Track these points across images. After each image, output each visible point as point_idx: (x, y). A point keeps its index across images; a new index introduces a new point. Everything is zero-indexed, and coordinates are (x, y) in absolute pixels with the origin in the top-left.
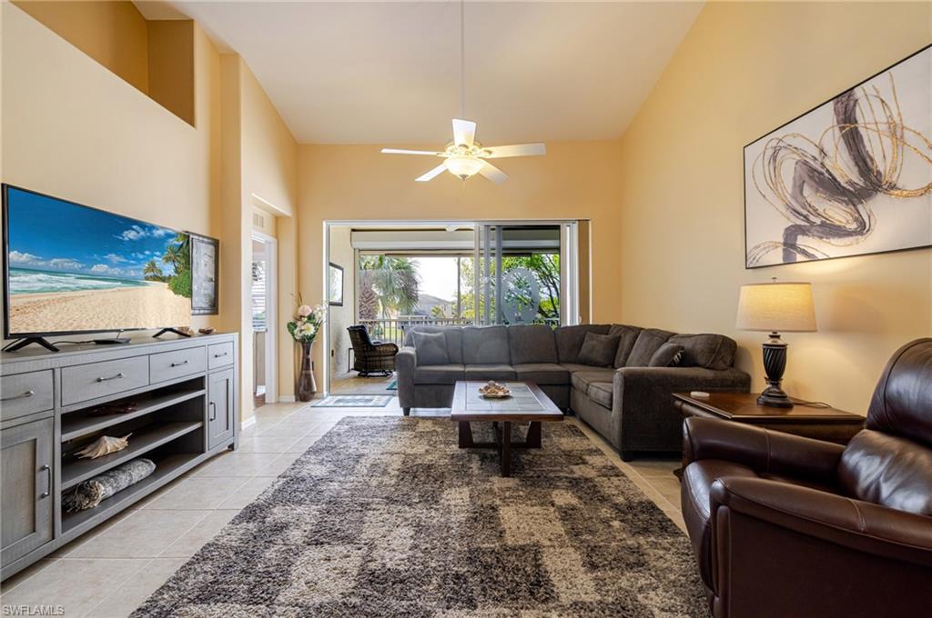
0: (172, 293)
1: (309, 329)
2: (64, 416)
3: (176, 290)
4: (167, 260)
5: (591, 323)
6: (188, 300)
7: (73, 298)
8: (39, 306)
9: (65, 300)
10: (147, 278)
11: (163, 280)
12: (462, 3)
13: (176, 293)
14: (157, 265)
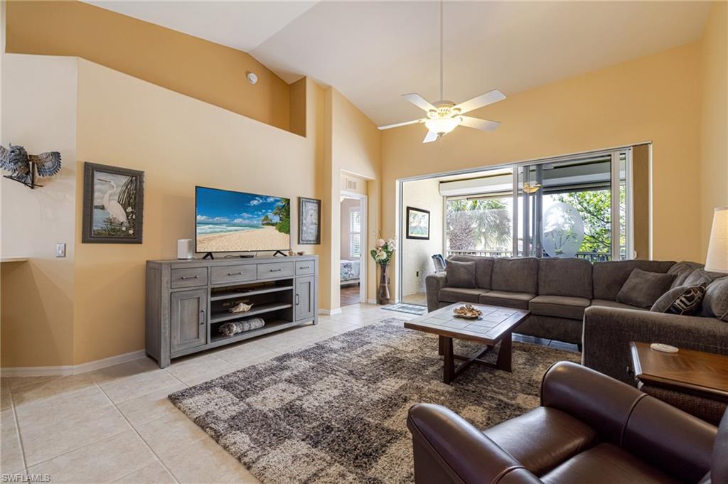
0: (277, 232)
1: (383, 255)
2: (213, 289)
3: (280, 230)
4: (275, 214)
5: (651, 259)
6: (288, 235)
7: (224, 236)
8: (209, 240)
9: (221, 237)
10: (263, 225)
11: (273, 225)
12: (442, 2)
13: (280, 231)
14: (269, 217)
